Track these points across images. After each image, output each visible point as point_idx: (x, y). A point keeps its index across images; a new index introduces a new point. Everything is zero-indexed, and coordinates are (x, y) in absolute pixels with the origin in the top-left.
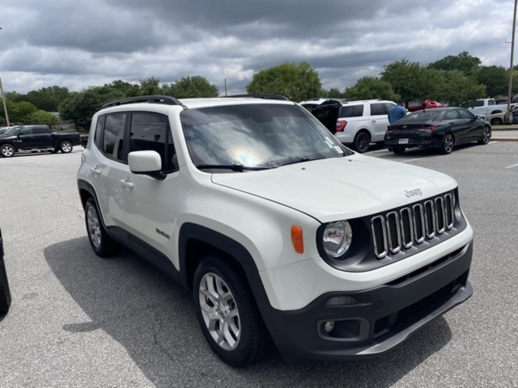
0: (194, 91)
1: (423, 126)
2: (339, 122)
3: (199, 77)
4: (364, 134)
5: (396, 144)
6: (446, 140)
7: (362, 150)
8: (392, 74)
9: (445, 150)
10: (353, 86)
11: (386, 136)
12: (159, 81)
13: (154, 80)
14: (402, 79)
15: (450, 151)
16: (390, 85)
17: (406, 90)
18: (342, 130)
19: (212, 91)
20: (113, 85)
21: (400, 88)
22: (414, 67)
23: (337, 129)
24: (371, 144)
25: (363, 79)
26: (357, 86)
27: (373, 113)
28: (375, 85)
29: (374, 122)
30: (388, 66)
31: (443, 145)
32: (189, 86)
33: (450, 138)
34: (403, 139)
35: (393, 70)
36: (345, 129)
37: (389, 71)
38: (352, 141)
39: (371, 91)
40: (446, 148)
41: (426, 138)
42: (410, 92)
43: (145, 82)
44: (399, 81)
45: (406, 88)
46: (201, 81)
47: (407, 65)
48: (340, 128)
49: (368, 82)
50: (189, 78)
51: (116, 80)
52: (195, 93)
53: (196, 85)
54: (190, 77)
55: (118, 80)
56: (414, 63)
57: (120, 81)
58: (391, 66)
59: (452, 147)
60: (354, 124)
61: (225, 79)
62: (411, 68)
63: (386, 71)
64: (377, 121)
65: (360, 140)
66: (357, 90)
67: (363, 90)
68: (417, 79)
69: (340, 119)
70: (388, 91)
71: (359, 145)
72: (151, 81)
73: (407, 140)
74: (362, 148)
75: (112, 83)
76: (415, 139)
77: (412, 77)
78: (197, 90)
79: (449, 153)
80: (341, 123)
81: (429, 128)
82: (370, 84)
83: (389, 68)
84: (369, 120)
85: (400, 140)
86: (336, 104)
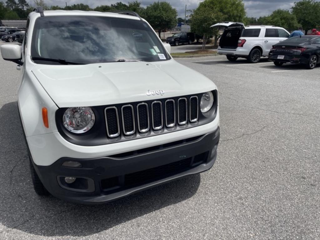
0: (161, 12)
1: (297, 47)
2: (240, 40)
3: (165, 2)
4: (257, 50)
5: (275, 59)
6: (312, 59)
7: (254, 61)
8: (299, 9)
9: (309, 66)
10: (269, 15)
11: (271, 52)
12: (140, 4)
13: (137, 3)
14: (305, 13)
15: (313, 67)
16: (295, 17)
17: (307, 21)
18: (242, 46)
19: (173, 13)
20: (116, 5)
21: (303, 20)
22: (316, 5)
23: (238, 45)
24: (261, 57)
25: (277, 11)
26: (272, 15)
27: (267, 36)
28: (285, 16)
29: (266, 42)
30: (298, 3)
31: (309, 62)
32: (158, 8)
33: (315, 58)
34: (281, 56)
35: (301, 6)
36: (244, 45)
37: (297, 7)
38: (248, 54)
39: (281, 20)
40: (310, 65)
41: (297, 56)
42: (309, 23)
43: (131, 4)
44: (304, 14)
45: (307, 20)
46: (167, 5)
47: (311, 3)
48: (241, 44)
49: (281, 13)
50: (158, 2)
51: (118, 2)
52: (161, 14)
53: (163, 7)
54: (160, 2)
55: (120, 2)
56: (317, 2)
57: (121, 3)
58: (300, 3)
59: (315, 65)
60: (251, 42)
61: (186, 5)
62: (314, 6)
63: (296, 6)
64: (269, 41)
65: (254, 54)
66: (271, 18)
67: (276, 19)
68: (317, 14)
69: (242, 38)
70: (293, 21)
71: (252, 57)
72: (135, 4)
73: (284, 56)
74: (254, 60)
75: (116, 4)
76: (289, 56)
77: (313, 12)
78: (163, 12)
79: (312, 69)
80: (242, 41)
81: (300, 49)
82: (281, 15)
83: (298, 4)
84: (263, 40)
85: (279, 56)
86: (241, 27)
